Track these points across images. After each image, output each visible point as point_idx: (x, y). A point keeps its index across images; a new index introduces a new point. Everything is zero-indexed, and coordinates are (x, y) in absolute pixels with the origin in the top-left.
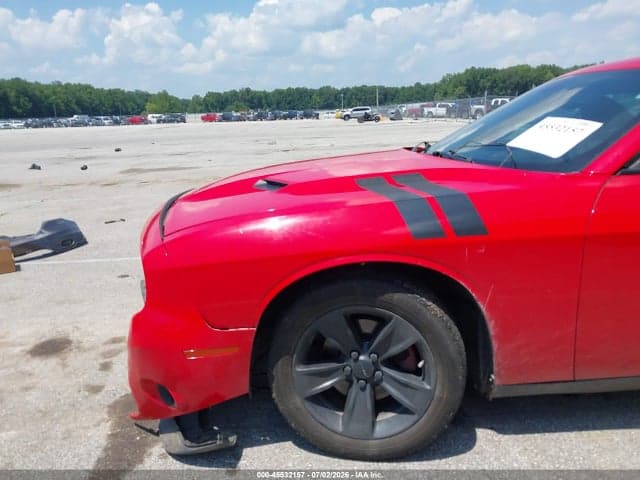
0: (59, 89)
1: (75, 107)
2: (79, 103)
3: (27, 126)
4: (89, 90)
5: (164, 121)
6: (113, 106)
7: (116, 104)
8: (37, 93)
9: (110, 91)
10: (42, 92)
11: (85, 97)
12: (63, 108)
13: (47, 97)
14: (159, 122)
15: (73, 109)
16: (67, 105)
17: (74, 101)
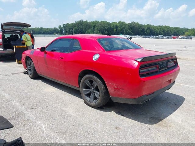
0: (159, 27)
1: (162, 33)
2: (164, 31)
3: (143, 37)
4: (168, 28)
5: (183, 38)
6: (175, 33)
7: (176, 32)
8: (152, 28)
9: (174, 28)
10: (154, 28)
11: (166, 29)
12: (158, 33)
13: (155, 30)
14: (181, 38)
15: (161, 33)
16: (160, 32)
17: (162, 31)
